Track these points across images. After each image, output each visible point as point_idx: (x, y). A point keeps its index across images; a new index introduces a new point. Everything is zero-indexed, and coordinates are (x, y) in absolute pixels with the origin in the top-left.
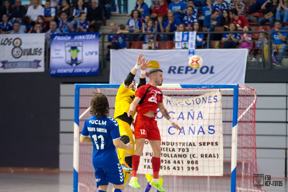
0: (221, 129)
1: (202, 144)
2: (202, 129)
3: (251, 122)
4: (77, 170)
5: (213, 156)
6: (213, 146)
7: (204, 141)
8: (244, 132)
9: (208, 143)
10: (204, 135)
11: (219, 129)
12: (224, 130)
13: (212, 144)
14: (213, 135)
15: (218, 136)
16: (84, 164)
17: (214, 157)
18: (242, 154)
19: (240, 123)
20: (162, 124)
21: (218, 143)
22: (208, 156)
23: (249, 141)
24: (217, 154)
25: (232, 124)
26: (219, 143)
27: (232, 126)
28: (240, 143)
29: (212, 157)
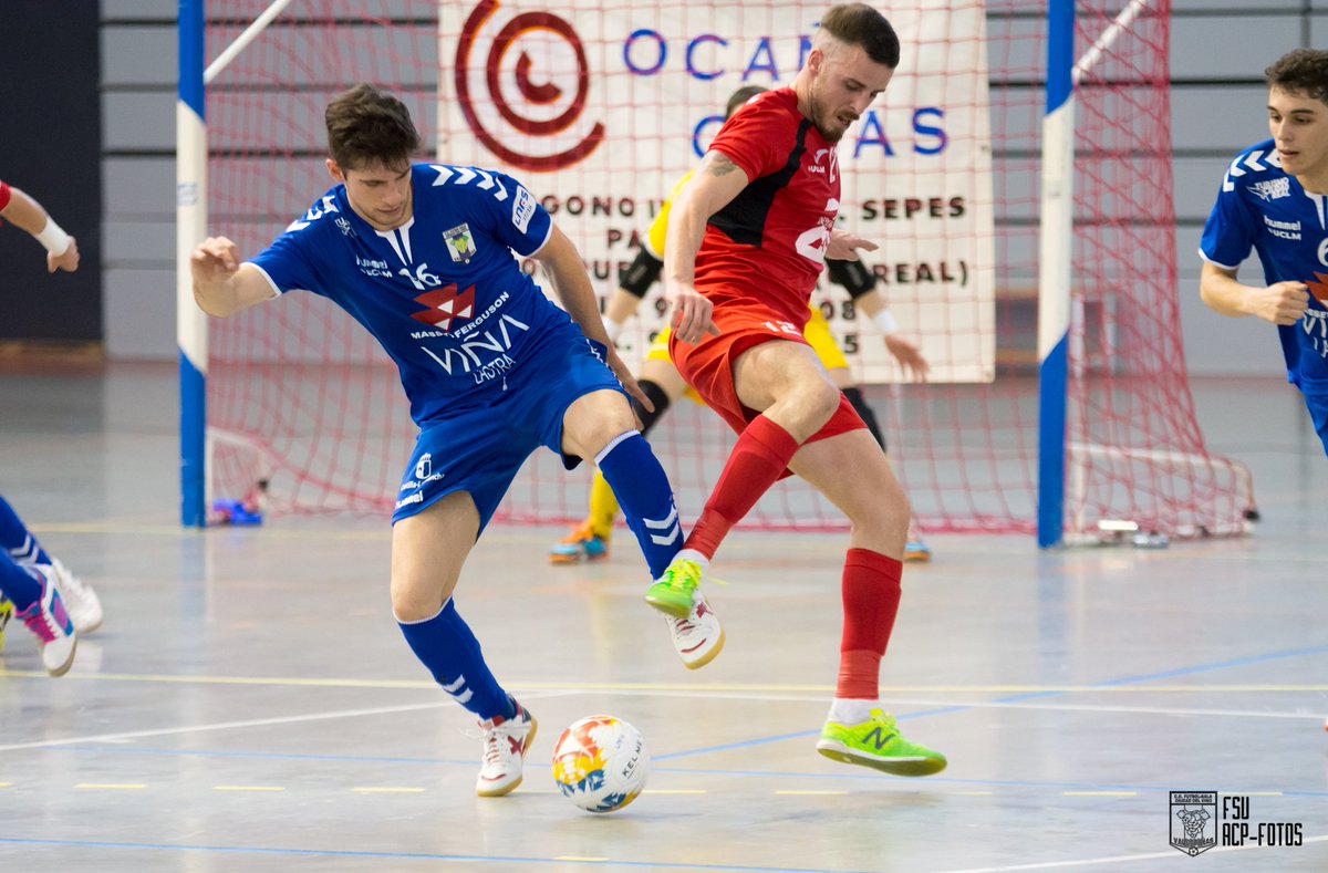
0: (982, 125)
1: (880, 208)
2: (879, 129)
3: (1148, 83)
4: (198, 359)
5: (936, 274)
6: (936, 222)
7: (889, 196)
8: (1108, 139)
9: (912, 206)
10: (890, 160)
11: (970, 124)
12: (998, 133)
13: (934, 207)
14: (936, 158)
15: (964, 162)
16: (237, 329)
17: (946, 278)
18: (1097, 258)
19: (1084, 92)
20: (659, 105)
21: (966, 205)
22: (911, 274)
23: (1137, 192)
24: (963, 264)
25: (1041, 95)
26: (973, 202)
27: (1042, 108)
28: (1089, 199)
29: (930, 278)
